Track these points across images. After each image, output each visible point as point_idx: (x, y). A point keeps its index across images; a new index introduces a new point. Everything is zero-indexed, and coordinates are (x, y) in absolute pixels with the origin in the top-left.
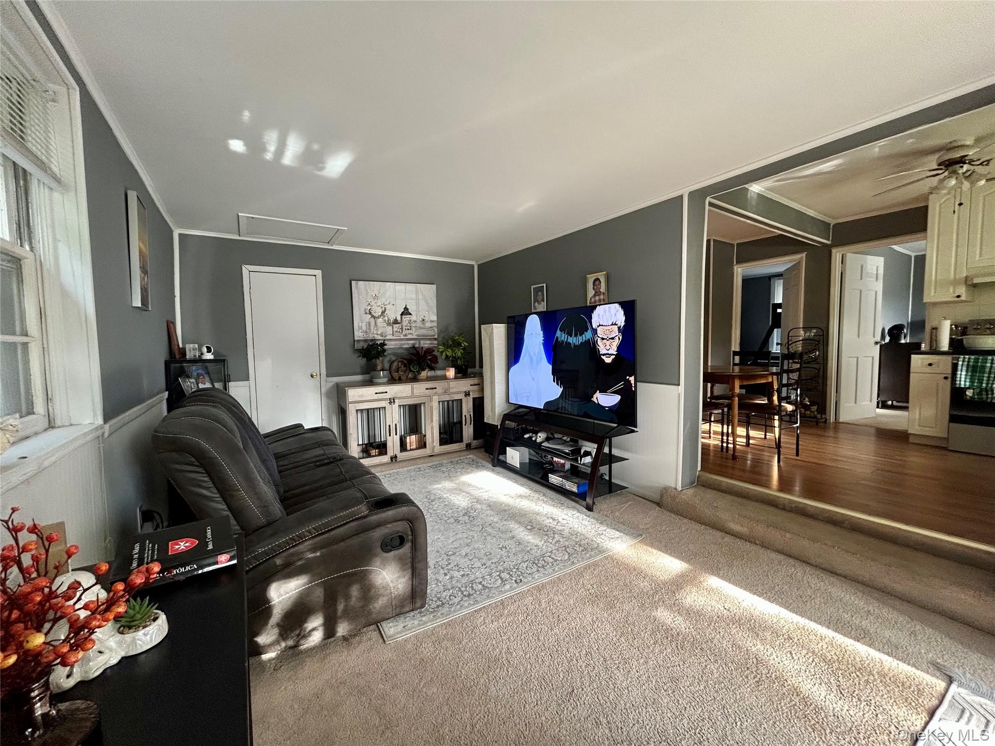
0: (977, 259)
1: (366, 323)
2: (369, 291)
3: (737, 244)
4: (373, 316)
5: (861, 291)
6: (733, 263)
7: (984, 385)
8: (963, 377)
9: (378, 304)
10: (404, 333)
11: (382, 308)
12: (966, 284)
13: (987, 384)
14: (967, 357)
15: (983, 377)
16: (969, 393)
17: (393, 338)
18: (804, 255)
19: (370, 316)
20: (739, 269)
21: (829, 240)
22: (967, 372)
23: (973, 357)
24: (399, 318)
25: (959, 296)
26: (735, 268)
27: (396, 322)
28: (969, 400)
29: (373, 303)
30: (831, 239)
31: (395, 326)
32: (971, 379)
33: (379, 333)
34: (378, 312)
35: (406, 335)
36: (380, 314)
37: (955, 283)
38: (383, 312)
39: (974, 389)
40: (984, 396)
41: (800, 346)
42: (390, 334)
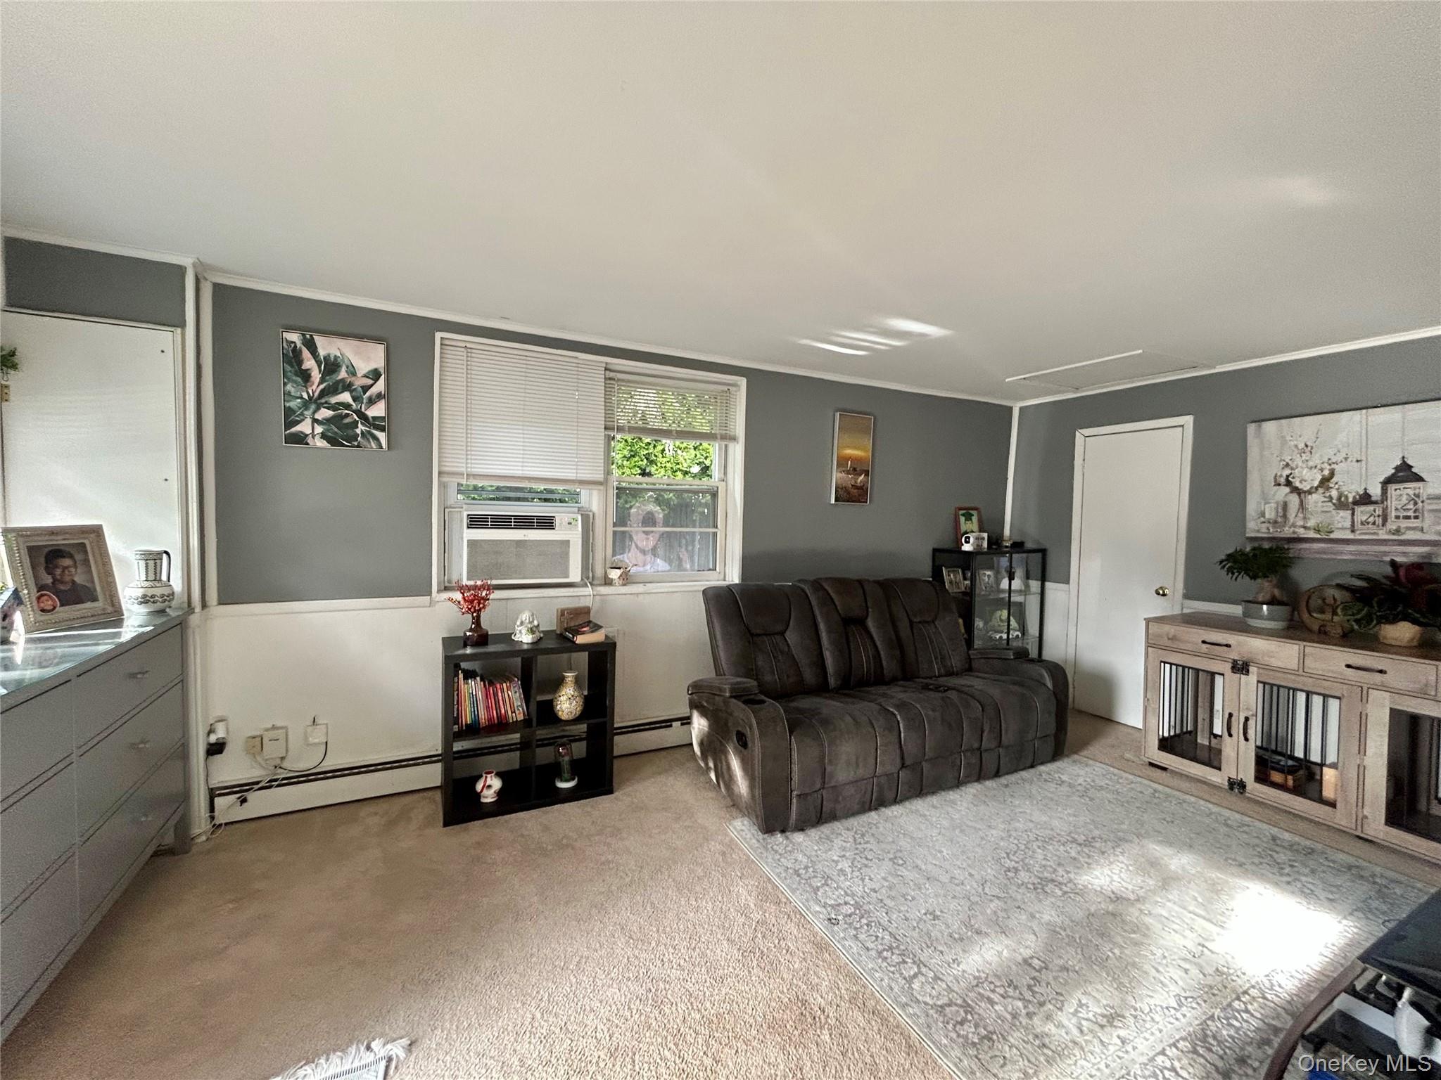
1: (1277, 503)
2: (1288, 438)
4: (1296, 490)
9: (1311, 464)
10: (1391, 525)
11: (1322, 470)
17: (1351, 536)
19: (1287, 490)
24: (1376, 491)
27: (1365, 499)
29: (1298, 461)
31: (1359, 509)
33: (1311, 523)
34: (1308, 477)
35: (1398, 531)
36: (1316, 483)
38: (1325, 482)
42: (1343, 529)
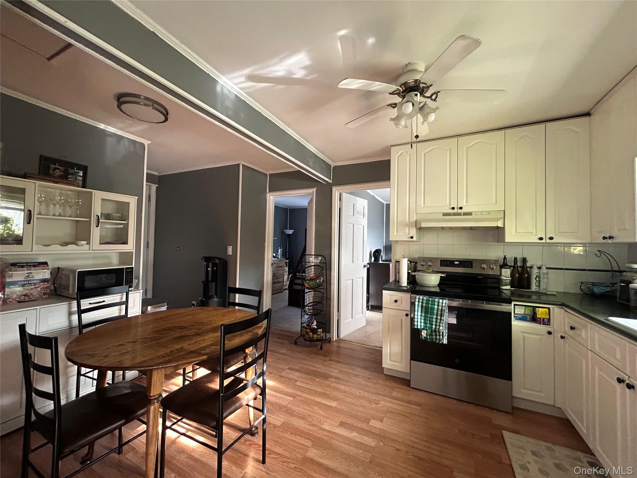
0: (422, 206)
3: (270, 174)
5: (353, 225)
6: (267, 191)
7: (434, 327)
8: (419, 317)
12: (416, 227)
13: (436, 325)
14: (421, 297)
15: (433, 318)
16: (424, 334)
18: (315, 190)
20: (271, 197)
21: (330, 179)
22: (421, 312)
23: (425, 298)
25: (412, 237)
26: (268, 195)
28: (424, 340)
30: (332, 179)
32: (424, 320)
37: (409, 225)
39: (427, 330)
40: (434, 337)
41: (313, 270)
